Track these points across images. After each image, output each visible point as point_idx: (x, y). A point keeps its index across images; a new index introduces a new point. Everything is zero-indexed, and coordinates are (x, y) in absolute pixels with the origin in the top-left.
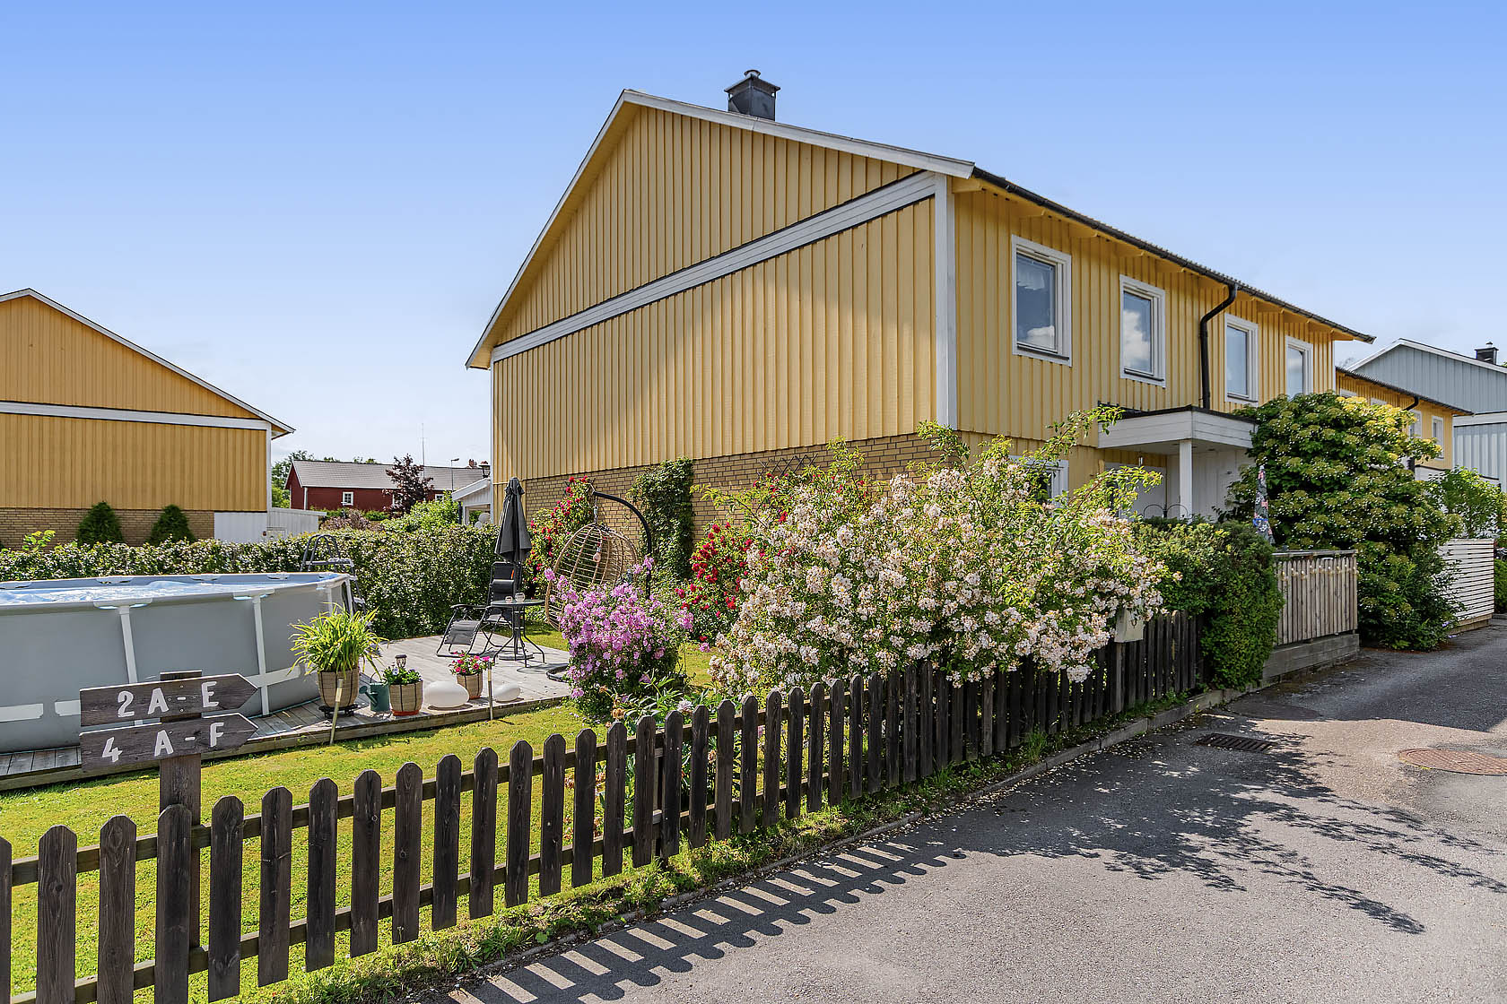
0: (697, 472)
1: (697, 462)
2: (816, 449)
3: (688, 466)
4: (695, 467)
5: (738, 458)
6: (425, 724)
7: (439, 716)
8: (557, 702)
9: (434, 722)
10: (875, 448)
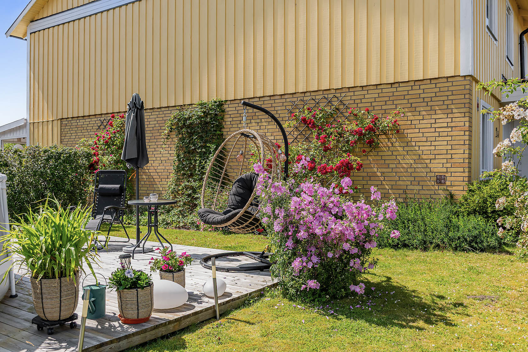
0: (228, 109)
1: (229, 103)
2: (344, 90)
3: (220, 104)
4: (226, 106)
5: (268, 98)
6: (163, 331)
7: (176, 320)
8: (261, 294)
9: (171, 328)
10: (399, 89)
